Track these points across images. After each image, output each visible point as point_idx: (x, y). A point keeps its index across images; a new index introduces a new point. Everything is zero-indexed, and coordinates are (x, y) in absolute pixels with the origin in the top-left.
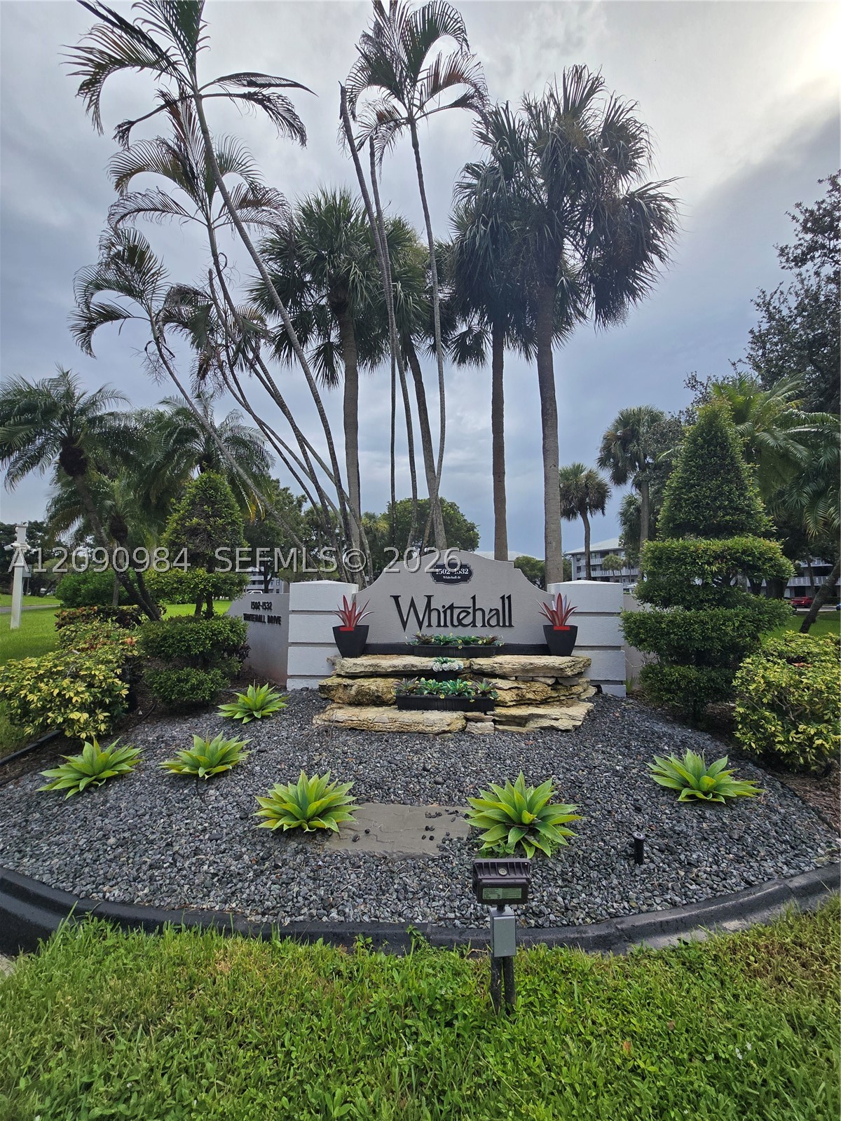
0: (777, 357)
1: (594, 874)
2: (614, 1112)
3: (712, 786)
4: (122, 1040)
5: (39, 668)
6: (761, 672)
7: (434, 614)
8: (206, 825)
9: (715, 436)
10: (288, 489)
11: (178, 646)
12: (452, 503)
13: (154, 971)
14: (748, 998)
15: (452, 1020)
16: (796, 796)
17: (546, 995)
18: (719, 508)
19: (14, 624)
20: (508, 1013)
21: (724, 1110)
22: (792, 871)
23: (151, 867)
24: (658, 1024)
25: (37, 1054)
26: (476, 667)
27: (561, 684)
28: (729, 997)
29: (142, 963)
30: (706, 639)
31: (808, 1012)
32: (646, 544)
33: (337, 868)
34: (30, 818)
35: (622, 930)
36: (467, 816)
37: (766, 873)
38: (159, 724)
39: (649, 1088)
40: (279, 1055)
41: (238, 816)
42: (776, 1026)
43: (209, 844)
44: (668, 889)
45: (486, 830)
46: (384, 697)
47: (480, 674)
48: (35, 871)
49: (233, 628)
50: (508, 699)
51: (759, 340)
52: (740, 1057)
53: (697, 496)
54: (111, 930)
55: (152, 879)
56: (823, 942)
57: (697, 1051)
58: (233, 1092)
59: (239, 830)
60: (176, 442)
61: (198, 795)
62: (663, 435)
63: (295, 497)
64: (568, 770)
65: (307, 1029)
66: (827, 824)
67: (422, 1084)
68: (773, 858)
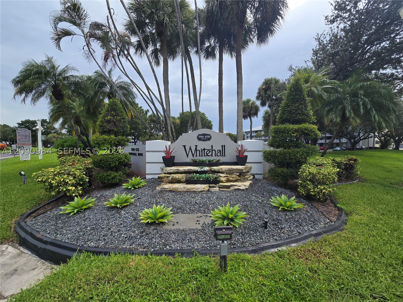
0: (321, 59)
1: (251, 232)
2: (256, 295)
3: (290, 205)
4: (101, 285)
5: (54, 171)
6: (308, 169)
7: (198, 152)
8: (122, 222)
9: (298, 88)
10: (142, 107)
11: (106, 164)
12: (203, 113)
13: (109, 266)
14: (297, 264)
15: (207, 274)
16: (316, 208)
17: (236, 266)
18: (298, 114)
19: (40, 157)
20: (225, 271)
21: (288, 292)
22: (313, 229)
23: (104, 236)
24: (270, 272)
25: (73, 291)
26: (213, 170)
27: (241, 175)
28: (292, 264)
29: (105, 264)
30: (291, 159)
31: (315, 267)
32: (272, 127)
33: (168, 234)
34: (58, 222)
35: (260, 247)
36: (210, 217)
37: (305, 230)
38: (101, 191)
39: (267, 289)
40: (153, 287)
41: (133, 219)
42: (305, 271)
43: (123, 228)
44: (275, 236)
45: (217, 221)
46: (181, 180)
47: (214, 172)
48: (62, 239)
49: (126, 157)
50: (224, 180)
51: (316, 53)
52: (294, 279)
53: (290, 109)
54: (92, 255)
55: (104, 239)
56: (320, 248)
57: (282, 279)
58: (139, 297)
59: (134, 223)
60: (98, 87)
61: (118, 213)
62: (279, 88)
63: (144, 110)
64: (243, 202)
65: (162, 279)
66: (324, 216)
67: (199, 292)
68: (307, 226)
